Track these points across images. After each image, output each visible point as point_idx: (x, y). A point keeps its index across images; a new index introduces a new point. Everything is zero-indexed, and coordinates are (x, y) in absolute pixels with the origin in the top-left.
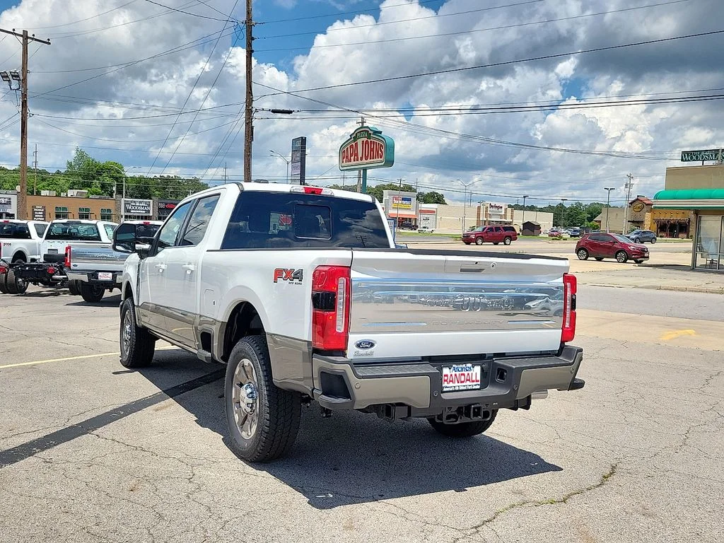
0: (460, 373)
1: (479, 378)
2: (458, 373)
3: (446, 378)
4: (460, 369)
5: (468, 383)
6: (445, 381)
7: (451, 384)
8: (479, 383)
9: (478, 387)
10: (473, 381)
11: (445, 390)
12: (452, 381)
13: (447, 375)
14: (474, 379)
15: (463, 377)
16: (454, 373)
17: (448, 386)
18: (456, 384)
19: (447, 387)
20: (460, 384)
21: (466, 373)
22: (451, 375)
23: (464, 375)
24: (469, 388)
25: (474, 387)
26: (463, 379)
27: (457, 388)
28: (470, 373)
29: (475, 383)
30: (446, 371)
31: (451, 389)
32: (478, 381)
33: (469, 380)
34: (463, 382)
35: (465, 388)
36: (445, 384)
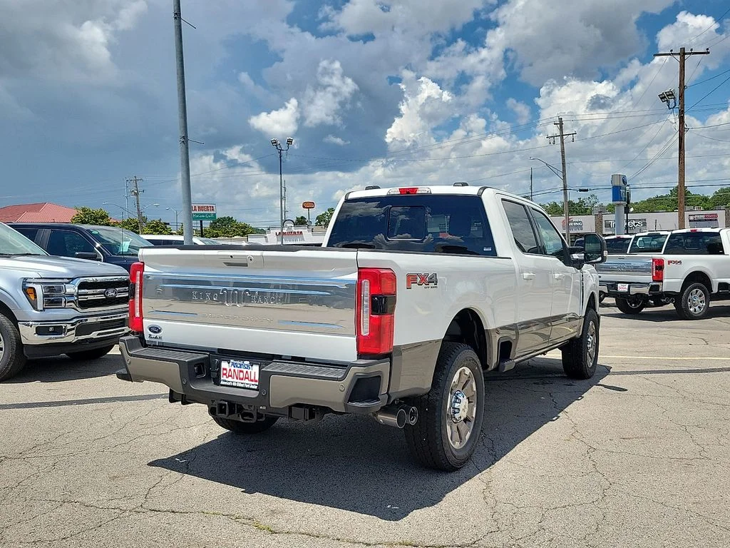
0: (239, 369)
1: (257, 378)
2: (236, 369)
3: (225, 372)
4: (239, 366)
5: (247, 381)
6: (224, 374)
7: (230, 379)
8: (257, 383)
9: (256, 387)
10: (252, 381)
11: (222, 383)
12: (231, 376)
13: (226, 369)
14: (253, 378)
15: (241, 374)
16: (232, 368)
17: (227, 379)
18: (235, 380)
19: (225, 381)
20: (238, 381)
21: (245, 370)
22: (230, 370)
23: (242, 372)
24: (247, 386)
25: (252, 387)
26: (241, 376)
27: (234, 384)
28: (249, 371)
29: (254, 383)
30: (224, 365)
31: (229, 384)
32: (256, 381)
33: (248, 378)
34: (242, 379)
35: (242, 385)
36: (223, 378)
